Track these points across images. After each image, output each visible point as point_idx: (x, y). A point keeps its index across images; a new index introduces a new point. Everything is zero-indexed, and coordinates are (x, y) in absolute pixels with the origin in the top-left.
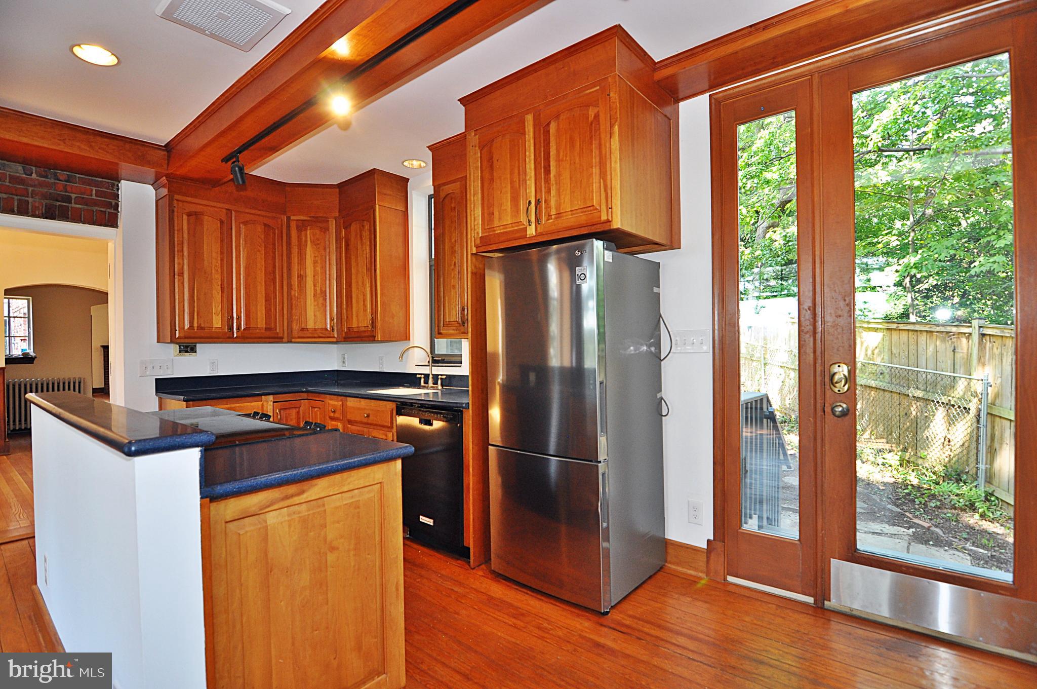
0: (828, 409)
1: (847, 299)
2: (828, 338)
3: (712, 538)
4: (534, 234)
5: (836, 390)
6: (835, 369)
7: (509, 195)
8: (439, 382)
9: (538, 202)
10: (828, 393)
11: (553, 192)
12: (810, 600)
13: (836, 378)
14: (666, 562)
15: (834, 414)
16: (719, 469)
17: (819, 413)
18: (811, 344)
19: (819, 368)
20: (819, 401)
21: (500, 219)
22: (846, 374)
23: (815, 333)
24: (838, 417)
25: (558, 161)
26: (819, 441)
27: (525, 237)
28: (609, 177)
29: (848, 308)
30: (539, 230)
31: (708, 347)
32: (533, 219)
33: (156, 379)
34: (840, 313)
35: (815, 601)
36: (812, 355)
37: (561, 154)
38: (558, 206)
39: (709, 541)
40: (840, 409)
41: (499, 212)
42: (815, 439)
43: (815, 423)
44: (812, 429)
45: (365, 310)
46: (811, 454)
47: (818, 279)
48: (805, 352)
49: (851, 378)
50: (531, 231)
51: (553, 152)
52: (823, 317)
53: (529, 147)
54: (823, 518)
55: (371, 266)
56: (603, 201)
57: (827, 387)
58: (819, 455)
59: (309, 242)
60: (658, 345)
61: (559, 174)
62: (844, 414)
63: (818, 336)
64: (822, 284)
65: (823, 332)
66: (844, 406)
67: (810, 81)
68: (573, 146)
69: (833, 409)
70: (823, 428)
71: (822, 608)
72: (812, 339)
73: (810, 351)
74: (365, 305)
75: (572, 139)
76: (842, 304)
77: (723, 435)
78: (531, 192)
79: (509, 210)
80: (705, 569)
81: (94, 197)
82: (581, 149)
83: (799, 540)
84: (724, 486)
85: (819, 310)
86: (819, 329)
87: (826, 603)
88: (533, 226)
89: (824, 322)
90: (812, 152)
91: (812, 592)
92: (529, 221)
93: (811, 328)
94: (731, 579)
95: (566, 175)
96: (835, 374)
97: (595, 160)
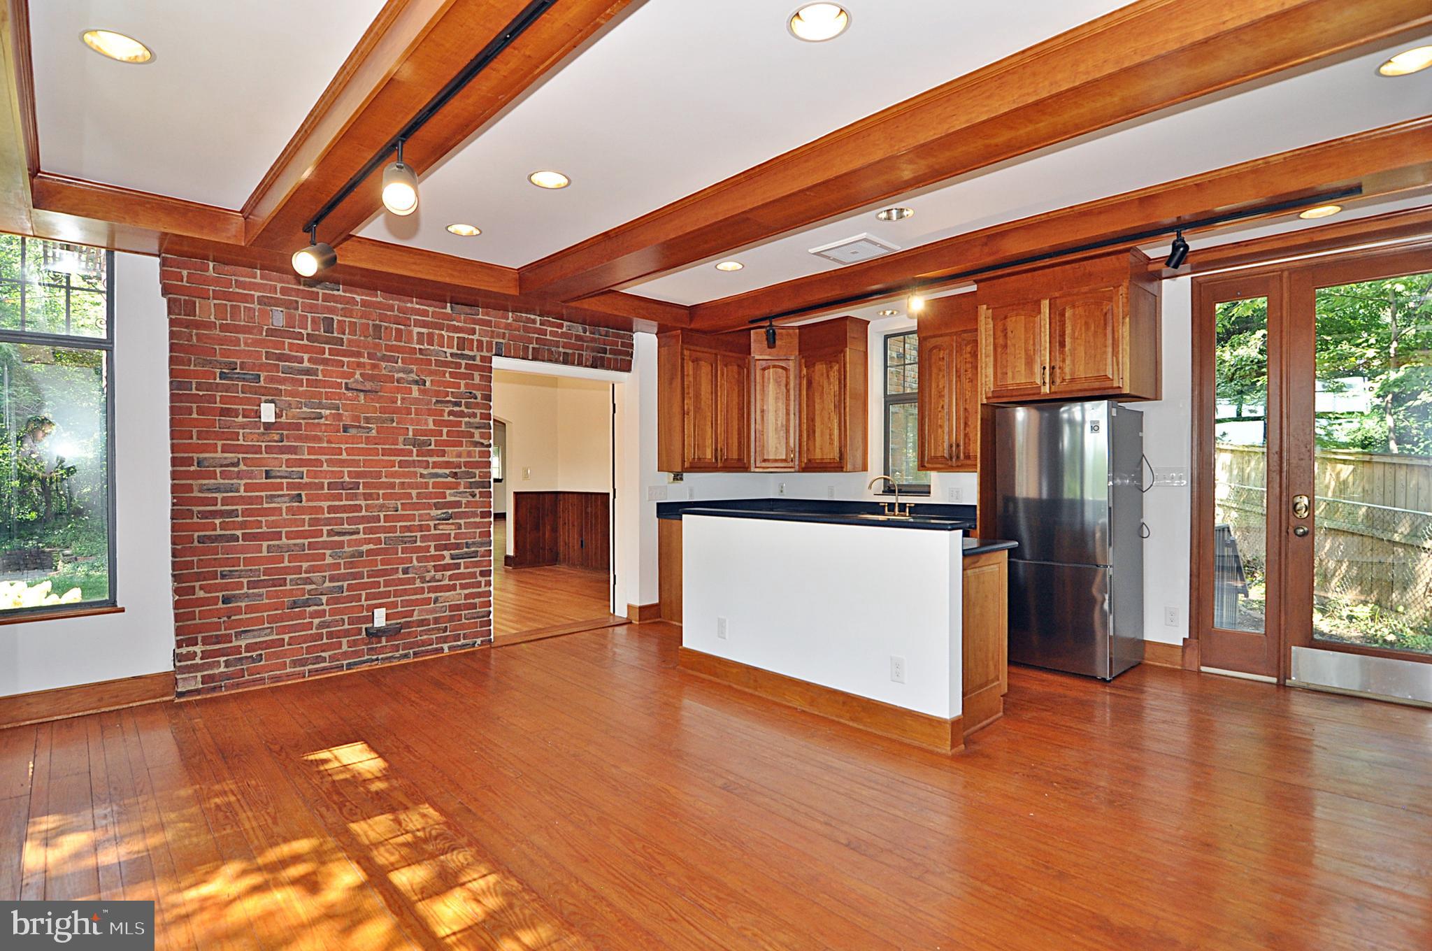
0: (1291, 531)
1: (1309, 447)
2: (1292, 476)
3: (1187, 637)
4: (1048, 392)
5: (1298, 516)
6: (1298, 499)
7: (1023, 360)
8: (907, 510)
9: (1052, 368)
10: (1292, 518)
11: (1068, 362)
12: (1274, 680)
13: (1298, 506)
14: (1143, 659)
15: (1296, 534)
16: (1195, 580)
17: (1284, 534)
18: (1278, 481)
19: (1284, 499)
20: (1284, 525)
21: (1013, 378)
22: (1307, 504)
23: (1281, 472)
24: (1300, 536)
25: (1074, 338)
26: (1283, 555)
27: (1039, 393)
28: (1121, 356)
29: (1308, 454)
30: (1053, 390)
31: (1186, 482)
32: (1047, 380)
33: (658, 504)
34: (1302, 457)
35: (1278, 680)
36: (1278, 489)
37: (1076, 334)
38: (1073, 373)
39: (1184, 639)
40: (1302, 531)
41: (1013, 372)
42: (1280, 554)
43: (1280, 541)
44: (1277, 547)
45: (831, 443)
46: (1277, 567)
47: (1285, 431)
48: (1272, 487)
49: (1310, 507)
50: (1046, 389)
51: (1068, 331)
52: (1288, 460)
53: (1045, 325)
54: (1286, 614)
55: (840, 405)
56: (1116, 372)
57: (1291, 514)
58: (1283, 567)
59: (771, 380)
60: (1141, 480)
61: (1073, 349)
62: (1305, 534)
63: (1284, 474)
64: (1288, 434)
65: (1288, 472)
66: (1306, 529)
67: (1281, 277)
68: (1088, 328)
69: (1295, 532)
70: (1287, 545)
71: (1284, 686)
72: (1278, 477)
73: (1277, 486)
74: (831, 439)
75: (1086, 324)
76: (1304, 450)
77: (1199, 553)
78: (1045, 360)
79: (1023, 372)
80: (1180, 662)
81: (619, 348)
82: (1095, 332)
83: (1265, 634)
84: (1199, 594)
85: (1285, 454)
86: (1285, 469)
87: (1287, 681)
88: (1048, 385)
89: (1289, 464)
90: (1281, 331)
91: (1276, 674)
92: (1044, 382)
93: (1278, 468)
94: (1203, 669)
95: (1081, 351)
96: (1297, 503)
97: (1110, 342)
